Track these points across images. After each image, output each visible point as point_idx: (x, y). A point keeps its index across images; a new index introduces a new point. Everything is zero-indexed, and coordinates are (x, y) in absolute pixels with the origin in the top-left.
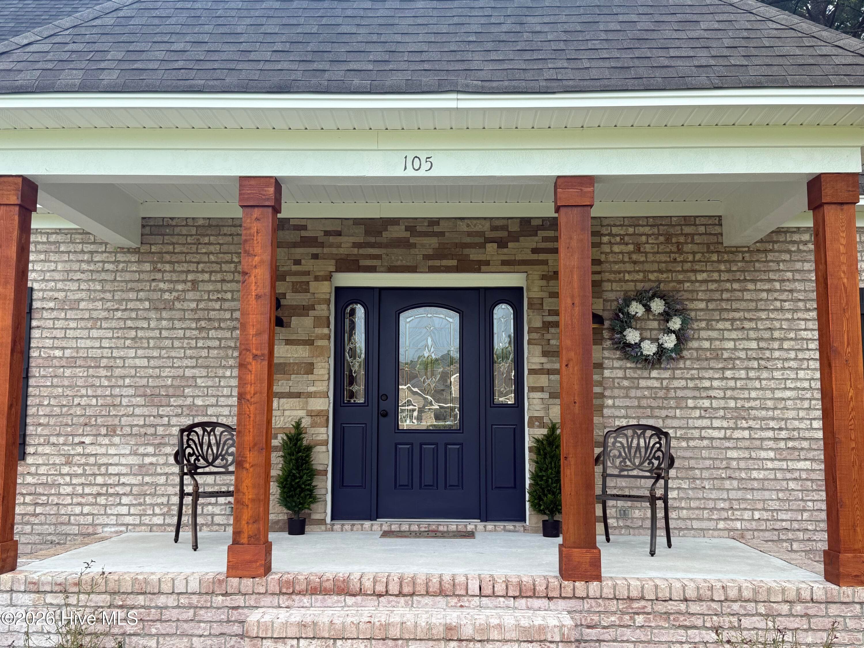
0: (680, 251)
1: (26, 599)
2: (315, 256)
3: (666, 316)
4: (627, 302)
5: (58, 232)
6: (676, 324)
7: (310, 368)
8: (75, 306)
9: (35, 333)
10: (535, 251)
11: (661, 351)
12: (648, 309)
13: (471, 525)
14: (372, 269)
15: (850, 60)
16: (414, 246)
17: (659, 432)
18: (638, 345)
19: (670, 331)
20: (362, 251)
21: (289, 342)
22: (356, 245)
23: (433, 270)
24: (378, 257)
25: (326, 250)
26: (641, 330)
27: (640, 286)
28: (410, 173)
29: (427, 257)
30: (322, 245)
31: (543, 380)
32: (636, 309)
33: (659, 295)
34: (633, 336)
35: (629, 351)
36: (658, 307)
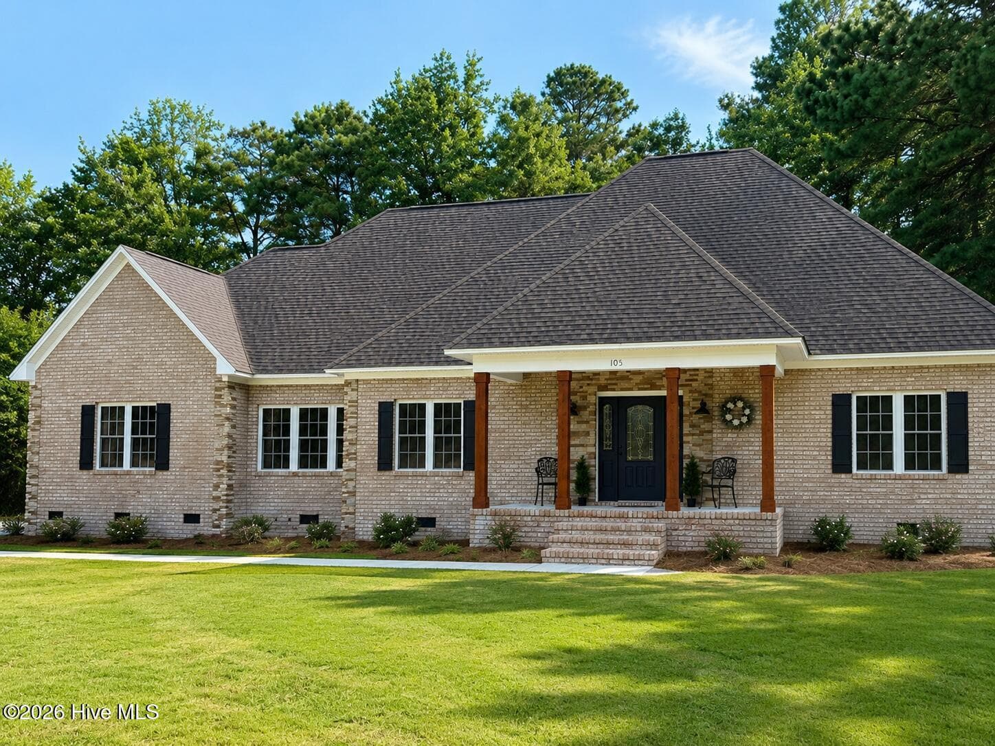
2: (588, 384)
3: (743, 409)
4: (727, 402)
6: (747, 412)
7: (588, 434)
10: (687, 380)
11: (741, 424)
12: (736, 406)
14: (614, 390)
16: (631, 379)
17: (733, 460)
18: (731, 421)
19: (745, 415)
20: (609, 382)
21: (578, 423)
22: (606, 379)
23: (640, 389)
24: (616, 384)
25: (594, 382)
26: (733, 414)
27: (732, 396)
29: (635, 383)
30: (592, 380)
32: (730, 405)
33: (741, 399)
34: (728, 417)
35: (728, 424)
36: (740, 404)
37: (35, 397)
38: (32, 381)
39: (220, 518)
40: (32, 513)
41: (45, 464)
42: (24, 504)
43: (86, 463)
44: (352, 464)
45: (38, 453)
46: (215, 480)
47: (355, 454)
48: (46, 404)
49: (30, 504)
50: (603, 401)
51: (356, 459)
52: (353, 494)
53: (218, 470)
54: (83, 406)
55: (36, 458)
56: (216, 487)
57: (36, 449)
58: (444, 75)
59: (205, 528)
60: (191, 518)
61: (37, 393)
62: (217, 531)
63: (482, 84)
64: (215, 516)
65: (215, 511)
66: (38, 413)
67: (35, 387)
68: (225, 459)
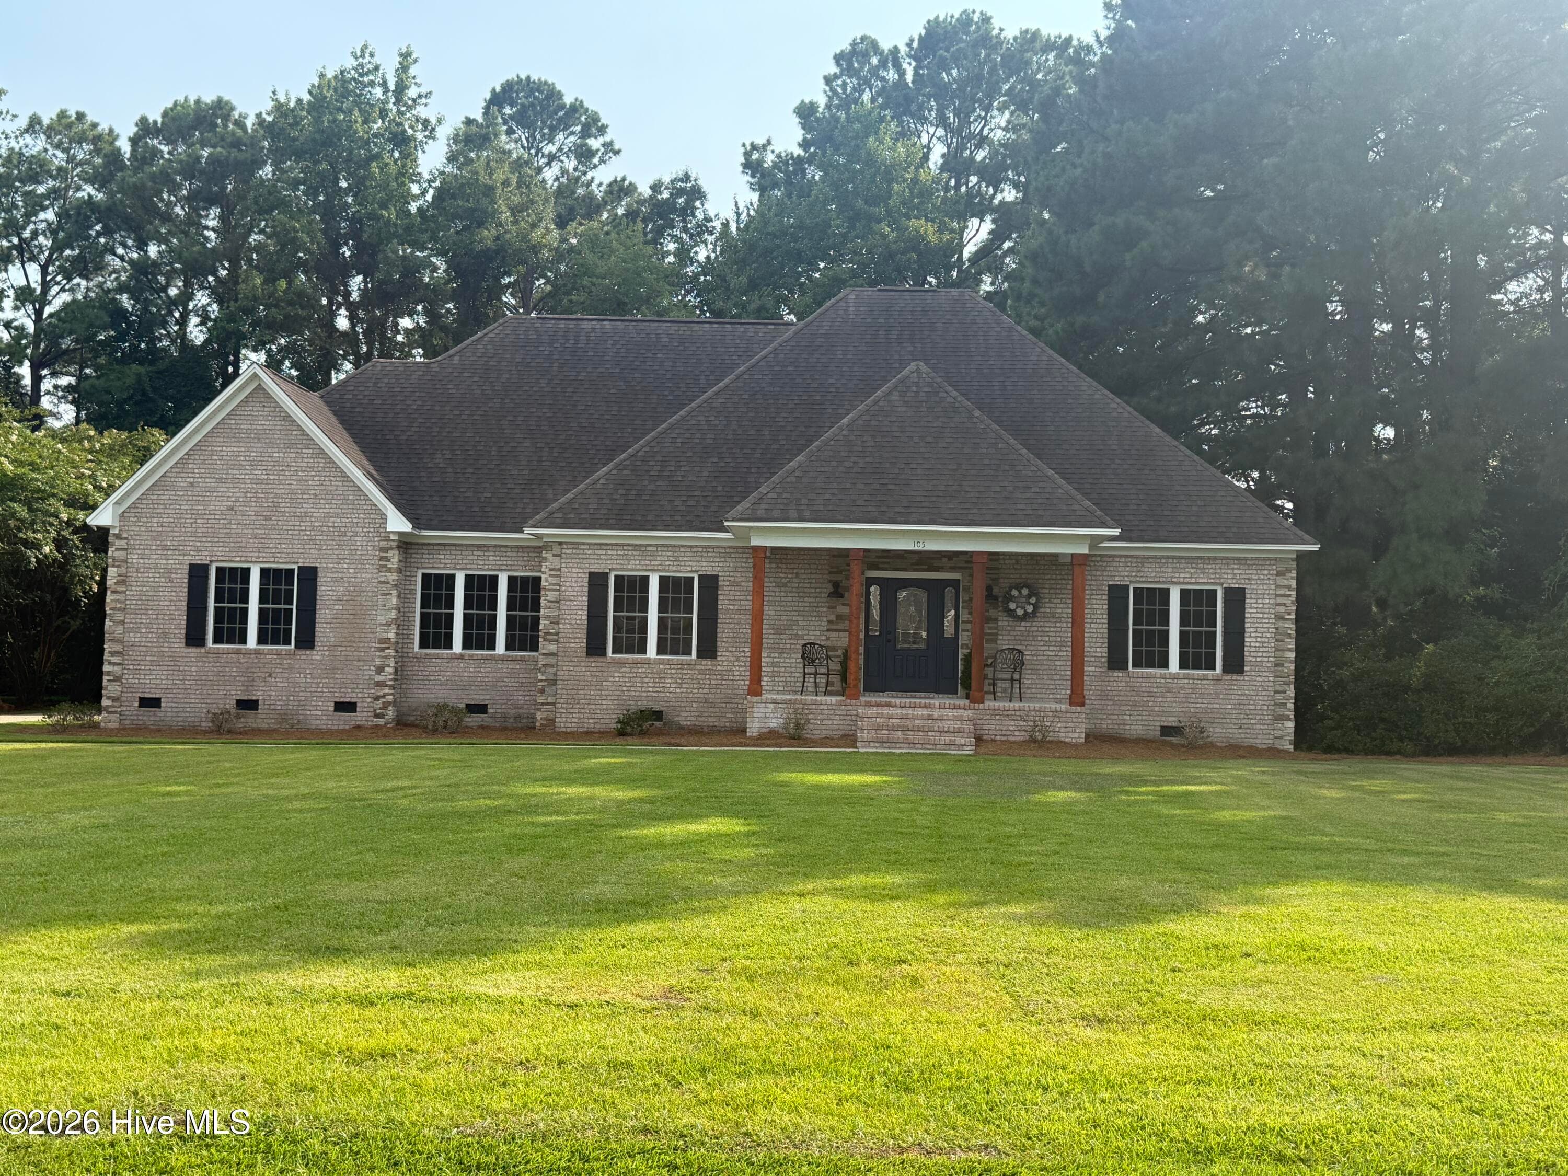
0: (1037, 564)
1: (772, 705)
3: (1029, 596)
4: (1011, 589)
5: (730, 547)
6: (1033, 600)
8: (738, 584)
9: (720, 597)
10: (966, 562)
11: (1026, 613)
12: (1020, 592)
13: (932, 695)
14: (884, 570)
15: (1083, 513)
17: (1019, 651)
18: (1015, 610)
19: (1030, 604)
20: (881, 561)
21: (844, 605)
22: (877, 558)
23: (916, 571)
24: (889, 564)
26: (1017, 602)
27: (1018, 581)
28: (916, 548)
29: (913, 564)
31: (969, 626)
32: (1015, 592)
33: (1026, 586)
34: (1012, 606)
35: (1011, 613)
36: (1025, 592)
37: (117, 549)
38: (114, 527)
39: (385, 706)
40: (114, 699)
41: (132, 638)
42: (101, 688)
43: (194, 637)
44: (553, 648)
45: (122, 622)
46: (378, 662)
47: (557, 634)
48: (134, 558)
49: (110, 688)
50: (870, 582)
51: (557, 641)
52: (553, 682)
53: (383, 650)
54: (190, 565)
55: (120, 629)
56: (380, 670)
57: (119, 617)
58: (366, 79)
59: (361, 717)
60: (345, 707)
61: (123, 543)
62: (381, 722)
63: (420, 96)
64: (380, 703)
65: (377, 698)
66: (123, 570)
67: (118, 537)
68: (392, 635)
